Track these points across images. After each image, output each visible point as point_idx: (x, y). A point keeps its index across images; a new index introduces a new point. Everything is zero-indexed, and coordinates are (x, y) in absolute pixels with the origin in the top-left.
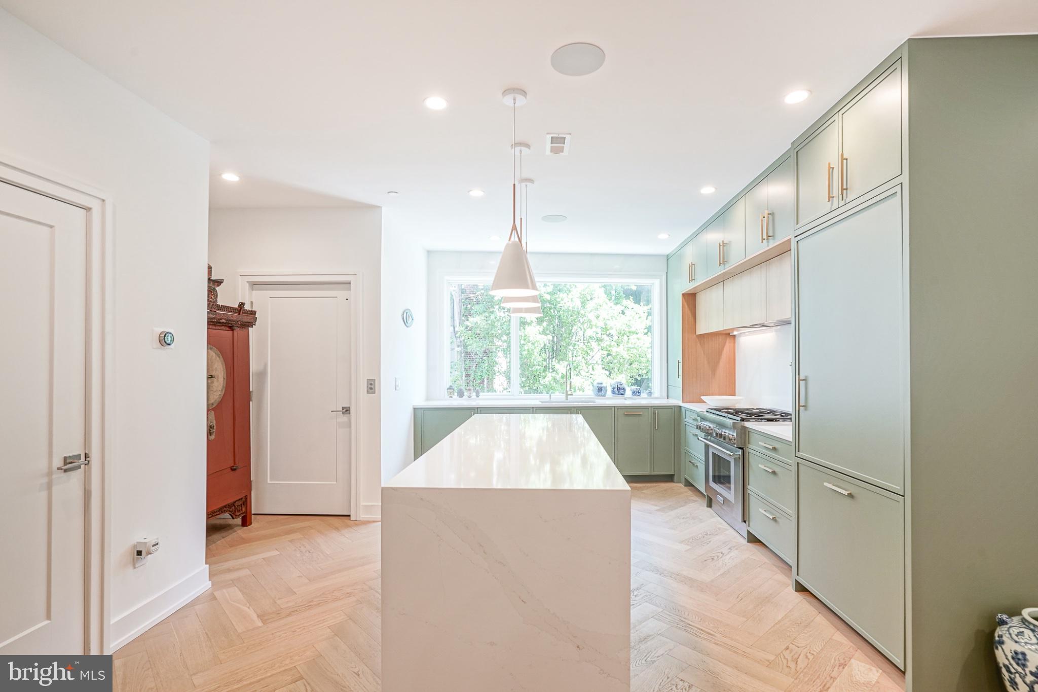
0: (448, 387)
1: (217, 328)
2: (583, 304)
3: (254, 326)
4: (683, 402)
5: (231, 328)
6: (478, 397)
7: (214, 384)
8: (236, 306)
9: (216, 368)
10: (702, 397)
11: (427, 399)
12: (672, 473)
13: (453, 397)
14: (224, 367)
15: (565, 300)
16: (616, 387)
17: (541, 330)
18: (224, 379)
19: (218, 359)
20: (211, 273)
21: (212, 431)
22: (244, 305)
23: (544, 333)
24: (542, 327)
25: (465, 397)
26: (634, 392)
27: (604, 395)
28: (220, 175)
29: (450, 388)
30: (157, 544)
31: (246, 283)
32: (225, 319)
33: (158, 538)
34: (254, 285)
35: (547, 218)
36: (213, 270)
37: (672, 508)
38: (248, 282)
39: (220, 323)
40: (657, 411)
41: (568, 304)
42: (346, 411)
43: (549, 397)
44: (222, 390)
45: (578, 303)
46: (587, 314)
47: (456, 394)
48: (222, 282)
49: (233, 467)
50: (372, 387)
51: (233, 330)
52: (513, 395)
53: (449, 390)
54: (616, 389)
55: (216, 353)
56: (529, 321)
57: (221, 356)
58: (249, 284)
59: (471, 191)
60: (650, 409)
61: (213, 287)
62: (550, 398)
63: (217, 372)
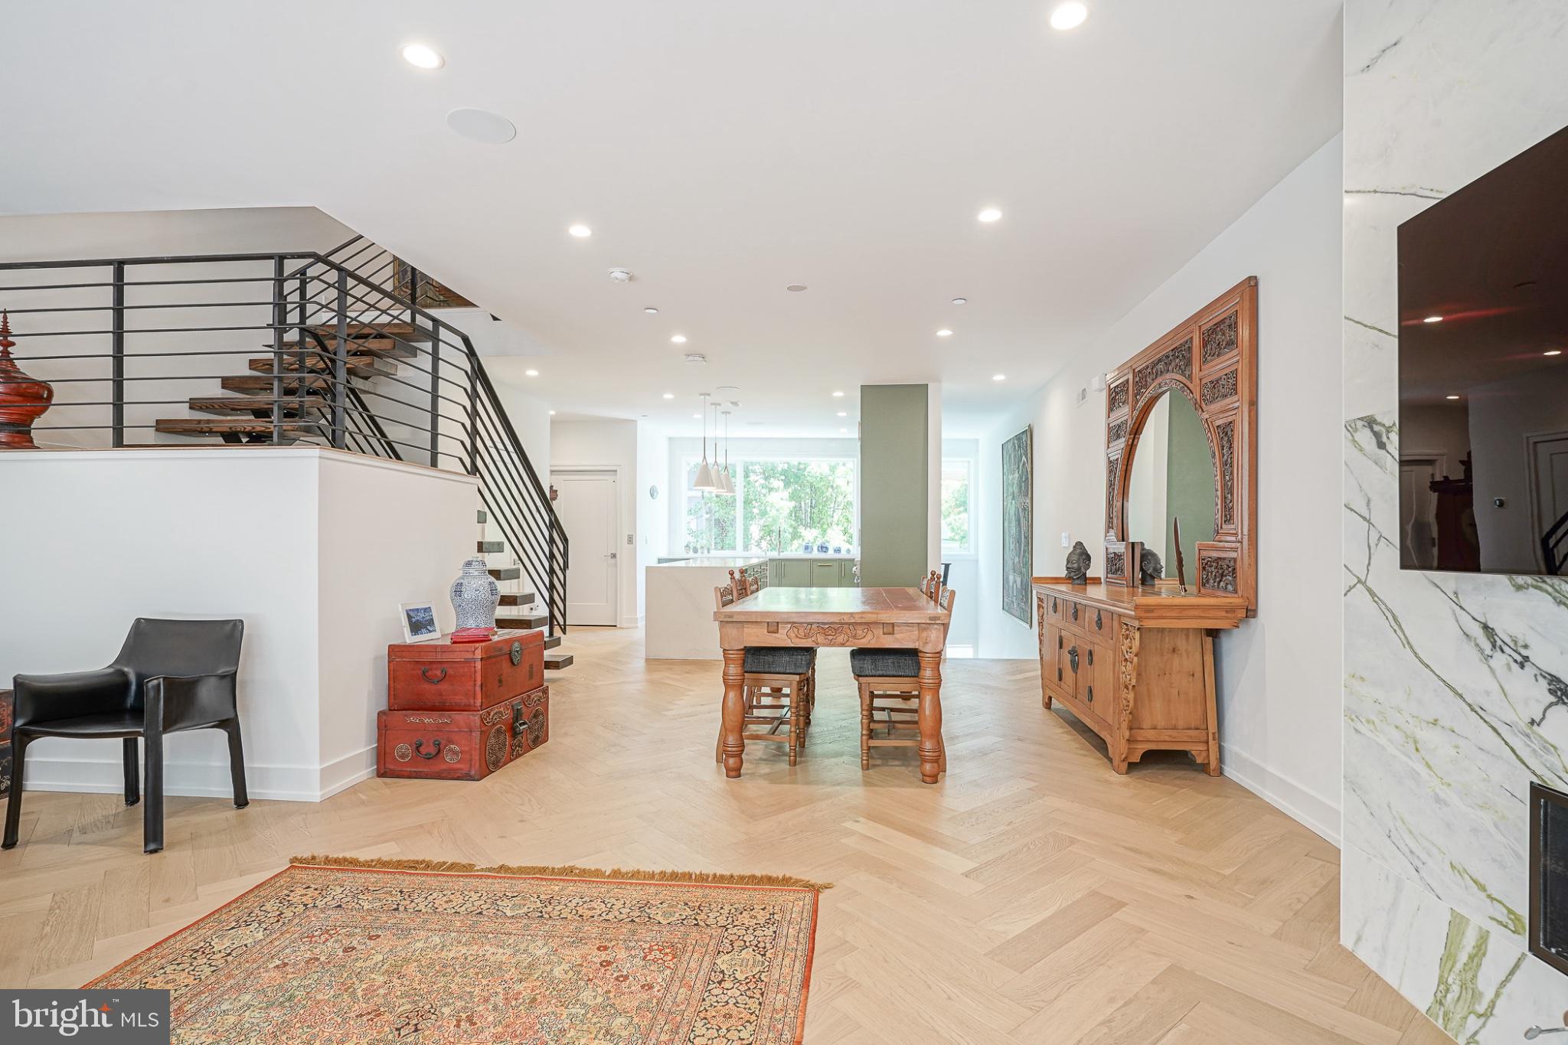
11: (669, 553)
42: (614, 555)
60: (837, 561)
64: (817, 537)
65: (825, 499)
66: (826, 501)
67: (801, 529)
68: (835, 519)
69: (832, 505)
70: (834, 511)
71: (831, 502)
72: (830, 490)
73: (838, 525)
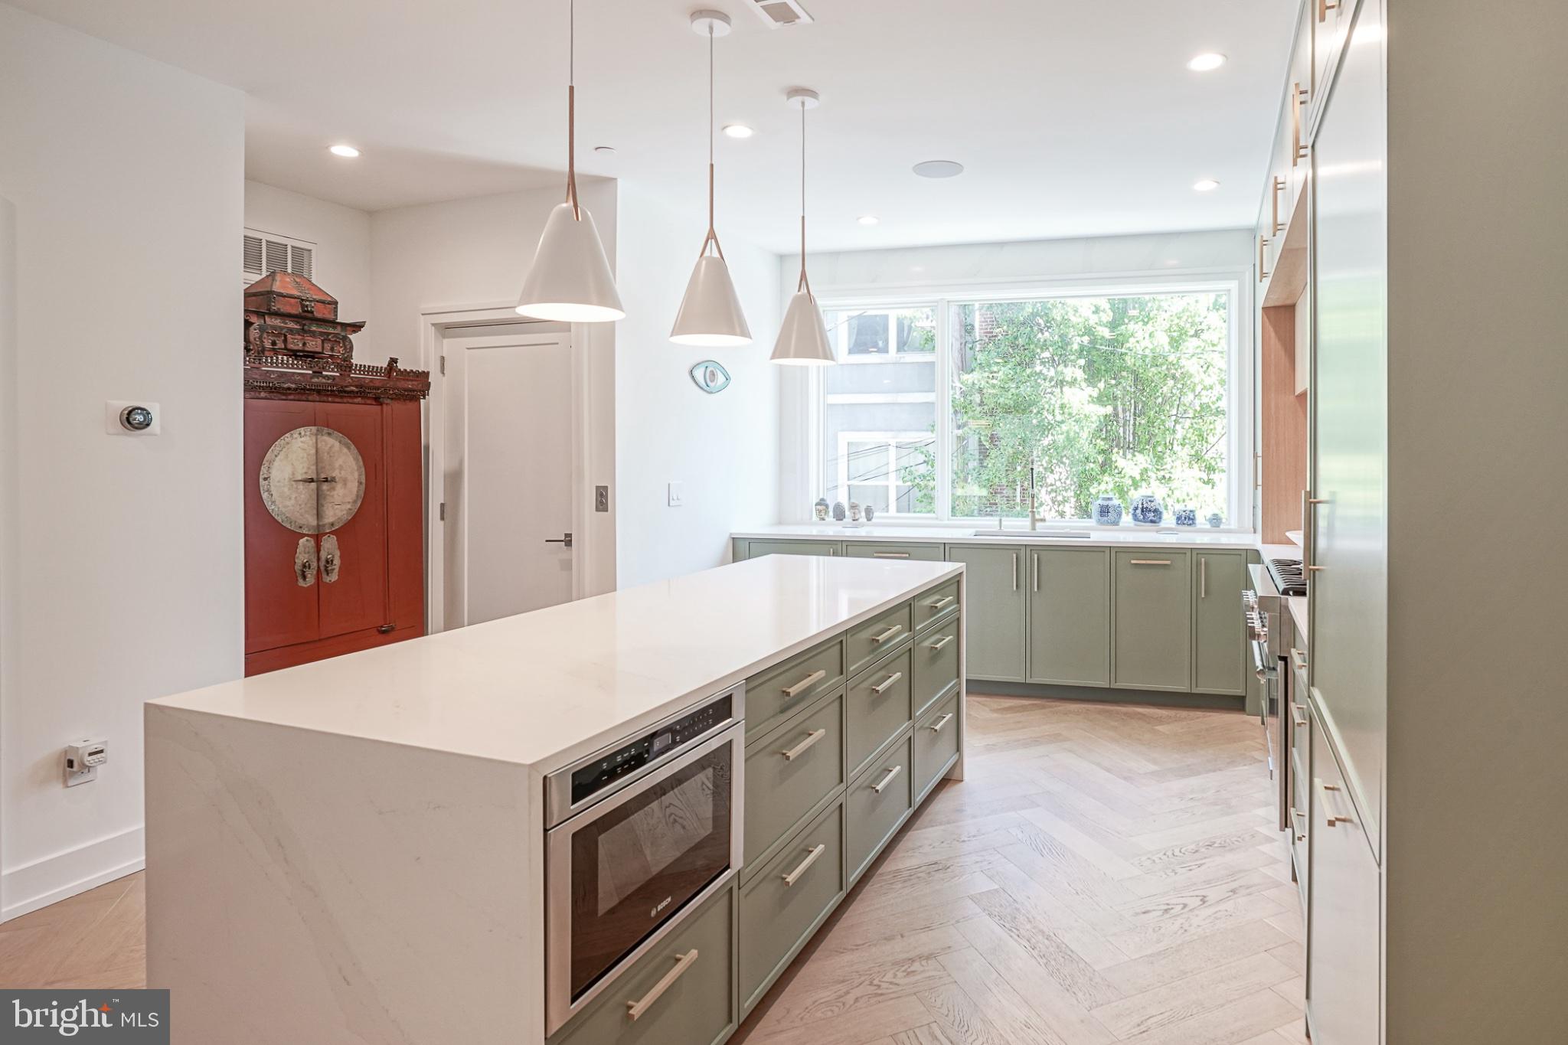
0: (818, 500)
1: (345, 400)
2: (1175, 343)
3: (427, 397)
4: (1264, 542)
5: (377, 400)
6: (869, 519)
7: (335, 493)
8: (385, 365)
9: (340, 466)
10: (1288, 534)
11: (780, 522)
12: (1239, 692)
13: (827, 519)
14: (361, 463)
15: (1139, 335)
16: (1140, 506)
17: (1095, 394)
18: (360, 483)
19: (345, 450)
20: (337, 312)
21: (330, 568)
22: (396, 363)
23: (1100, 400)
24: (1096, 390)
25: (848, 520)
26: (1179, 519)
27: (1116, 523)
28: (327, 148)
29: (822, 503)
30: (101, 751)
31: (430, 325)
32: (356, 386)
33: (106, 742)
34: (446, 330)
35: (926, 169)
36: (339, 305)
37: (1191, 772)
38: (433, 325)
39: (345, 392)
40: (1203, 560)
41: (1143, 344)
42: (568, 541)
43: (997, 523)
44: (355, 502)
45: (1163, 340)
46: (1183, 362)
47: (831, 514)
48: (363, 327)
49: (382, 627)
50: (602, 499)
51: (381, 404)
52: (937, 519)
53: (819, 507)
54: (1139, 511)
55: (340, 442)
56: (1068, 379)
57: (353, 447)
58: (435, 328)
59: (727, 127)
60: (1189, 554)
61: (343, 334)
62: (1001, 527)
63: (343, 472)
64: (1146, 470)
65: (1160, 400)
66: (1164, 402)
67: (1117, 457)
68: (1179, 435)
69: (1174, 412)
70: (1176, 422)
71: (1171, 406)
72: (1171, 383)
73: (1183, 445)
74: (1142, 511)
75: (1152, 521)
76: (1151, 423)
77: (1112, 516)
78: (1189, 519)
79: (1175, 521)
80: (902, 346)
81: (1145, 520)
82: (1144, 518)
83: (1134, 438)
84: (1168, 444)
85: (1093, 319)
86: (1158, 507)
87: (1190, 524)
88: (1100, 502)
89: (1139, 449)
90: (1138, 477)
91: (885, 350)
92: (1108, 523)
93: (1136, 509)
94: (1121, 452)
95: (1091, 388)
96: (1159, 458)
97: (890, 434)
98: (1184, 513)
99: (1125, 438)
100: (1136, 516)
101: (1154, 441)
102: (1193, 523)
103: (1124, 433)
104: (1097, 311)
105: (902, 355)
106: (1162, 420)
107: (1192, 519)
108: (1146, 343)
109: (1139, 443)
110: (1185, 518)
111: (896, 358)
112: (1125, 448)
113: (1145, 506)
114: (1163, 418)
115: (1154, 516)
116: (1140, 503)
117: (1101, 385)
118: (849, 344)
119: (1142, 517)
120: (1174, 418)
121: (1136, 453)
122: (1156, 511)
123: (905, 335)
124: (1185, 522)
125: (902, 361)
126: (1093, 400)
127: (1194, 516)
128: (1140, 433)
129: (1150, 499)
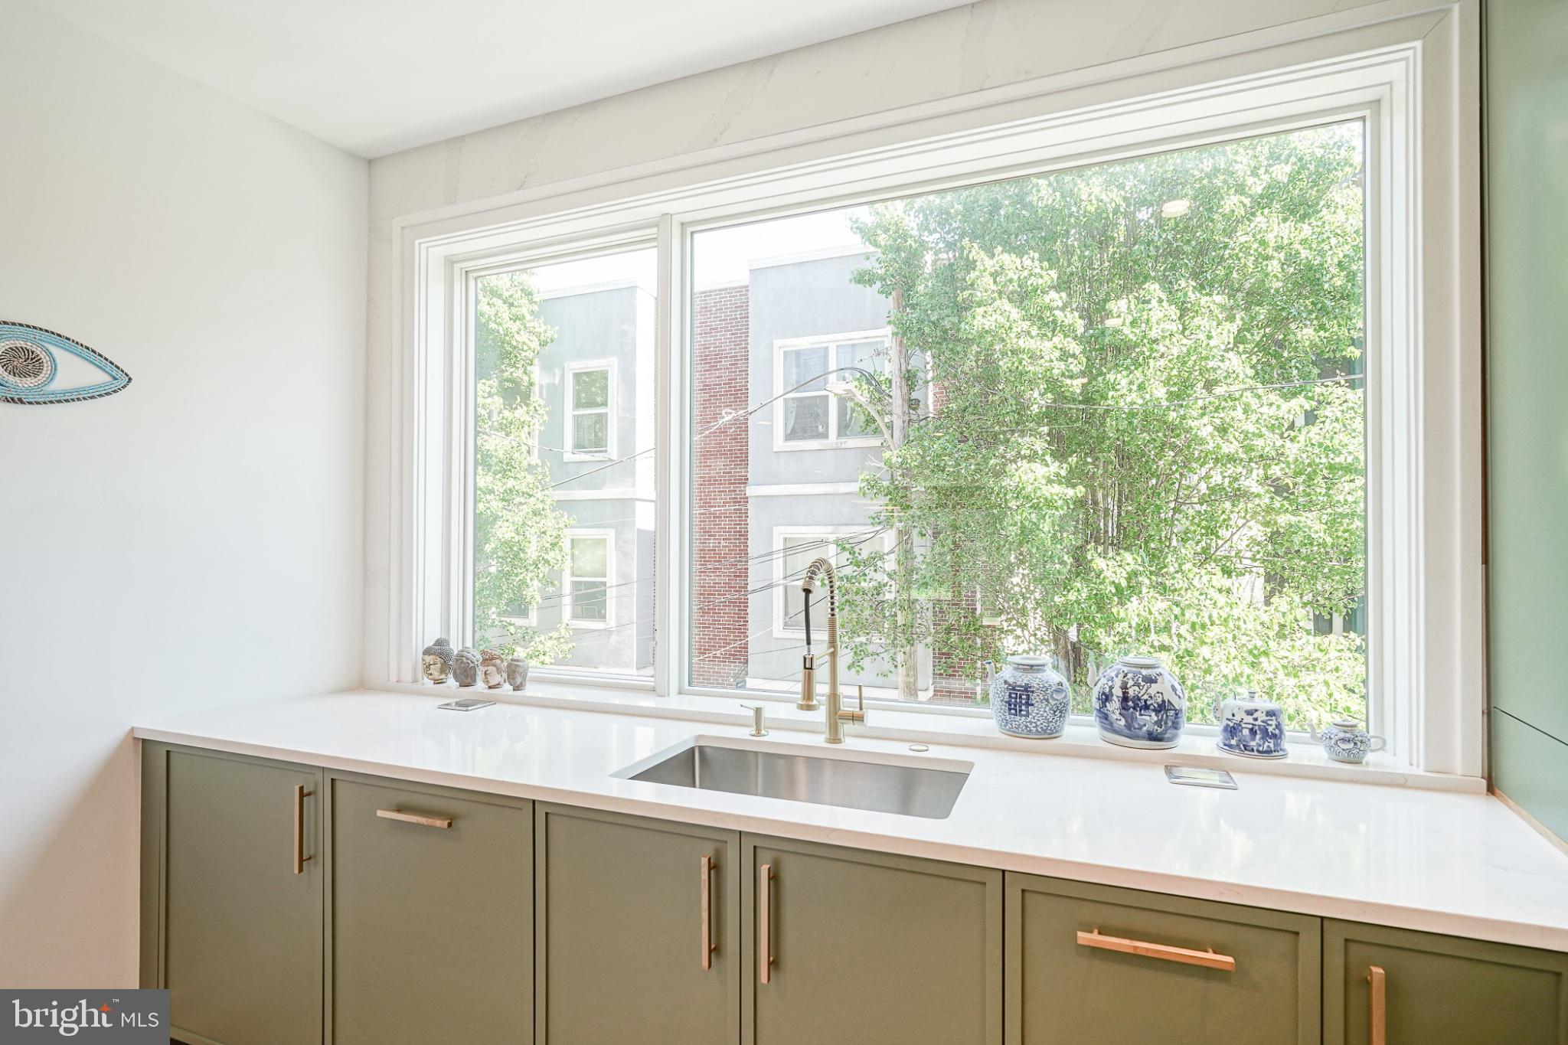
2: (1180, 394)
15: (1123, 387)
16: (1118, 692)
17: (1063, 471)
23: (1069, 479)
24: (1065, 466)
26: (1232, 730)
27: (1050, 732)
41: (1130, 399)
45: (1158, 393)
46: (1188, 423)
53: (429, 659)
54: (1114, 706)
64: (1135, 573)
65: (1154, 480)
67: (1094, 556)
69: (1173, 496)
70: (1175, 509)
72: (1170, 455)
74: (1124, 708)
75: (1152, 737)
76: (1141, 510)
77: (1039, 712)
78: (1265, 732)
79: (1219, 739)
80: (844, 429)
81: (1131, 731)
82: (1129, 726)
83: (1118, 532)
84: (1163, 539)
85: (1059, 367)
86: (1169, 696)
87: (1269, 752)
88: (1008, 673)
89: (1125, 546)
90: (1124, 583)
91: (825, 436)
92: (1028, 733)
93: (1106, 698)
94: (1100, 549)
95: (1057, 464)
96: (1155, 557)
97: (830, 529)
98: (1249, 719)
99: (1106, 532)
100: (1106, 717)
101: (1144, 535)
102: (1278, 748)
103: (1106, 525)
104: (1065, 355)
105: (842, 441)
106: (1157, 505)
107: (1274, 736)
108: (1134, 397)
109: (1126, 536)
110: (1253, 732)
111: (837, 443)
112: (1107, 544)
113: (1131, 693)
114: (1158, 502)
115: (1158, 723)
116: (1118, 682)
117: (1073, 460)
118: (786, 430)
119: (1123, 722)
120: (1172, 505)
121: (1122, 551)
122: (1163, 707)
123: (848, 417)
124: (1253, 744)
125: (843, 446)
126: (1058, 479)
127: (1278, 726)
128: (1125, 525)
129: (1144, 672)
